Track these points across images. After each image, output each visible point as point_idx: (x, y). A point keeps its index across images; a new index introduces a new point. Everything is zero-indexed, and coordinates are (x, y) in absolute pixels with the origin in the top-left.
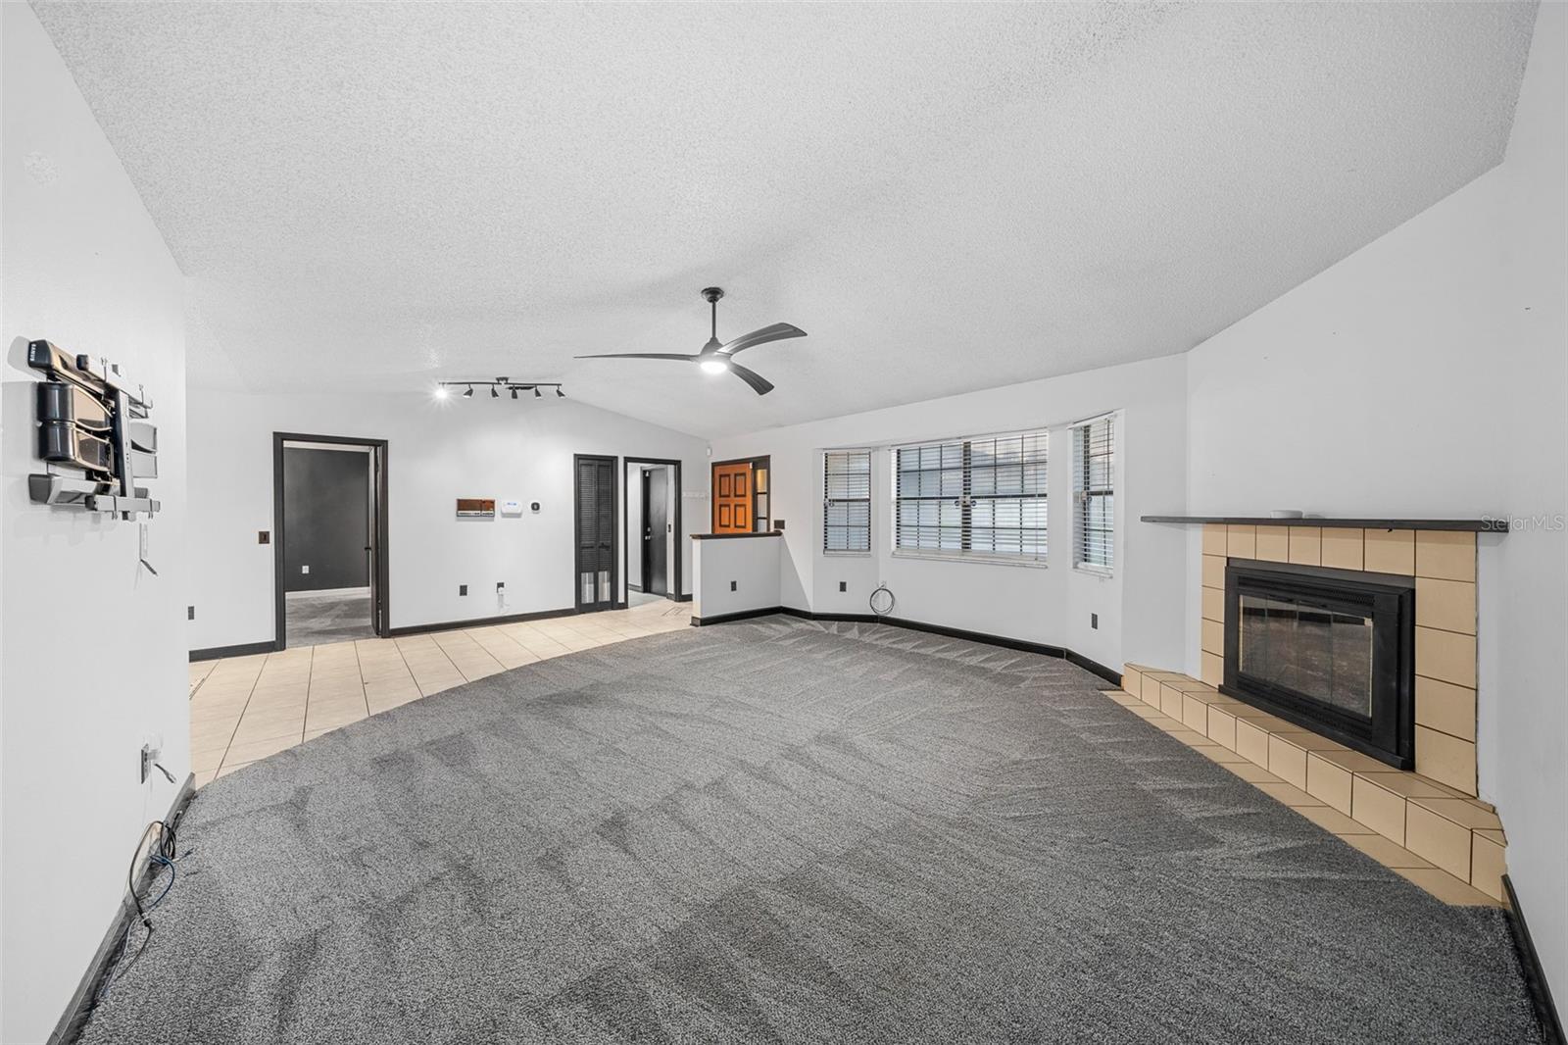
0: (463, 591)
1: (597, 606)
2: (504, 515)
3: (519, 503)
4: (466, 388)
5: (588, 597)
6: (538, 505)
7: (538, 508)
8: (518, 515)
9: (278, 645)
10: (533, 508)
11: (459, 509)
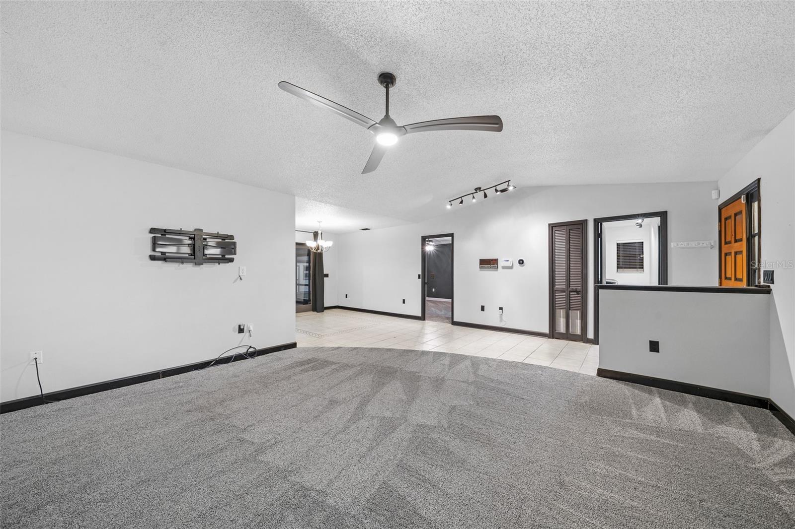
0: (483, 308)
1: (568, 336)
2: (504, 268)
3: (510, 260)
4: (460, 200)
5: (562, 328)
6: (522, 261)
7: (523, 263)
8: (511, 268)
9: (423, 318)
10: (519, 263)
11: (480, 264)
